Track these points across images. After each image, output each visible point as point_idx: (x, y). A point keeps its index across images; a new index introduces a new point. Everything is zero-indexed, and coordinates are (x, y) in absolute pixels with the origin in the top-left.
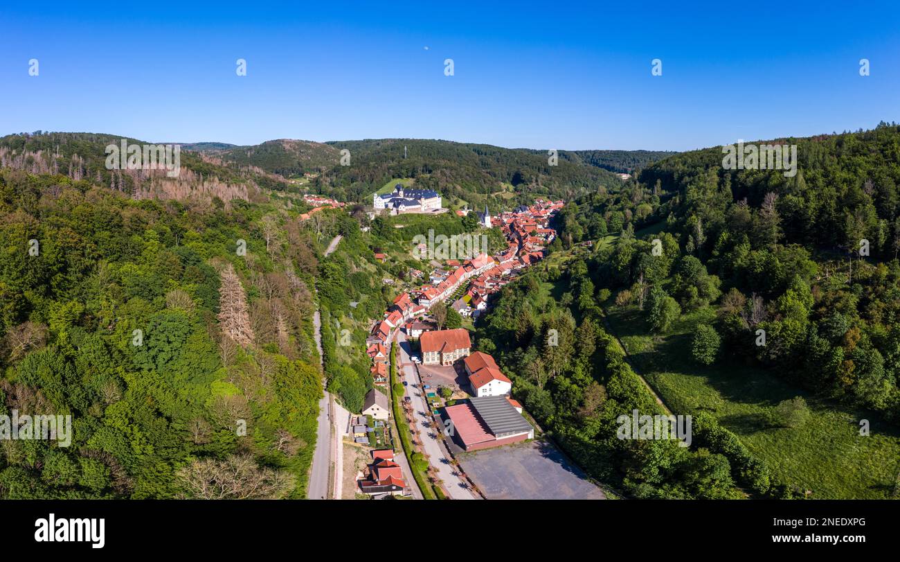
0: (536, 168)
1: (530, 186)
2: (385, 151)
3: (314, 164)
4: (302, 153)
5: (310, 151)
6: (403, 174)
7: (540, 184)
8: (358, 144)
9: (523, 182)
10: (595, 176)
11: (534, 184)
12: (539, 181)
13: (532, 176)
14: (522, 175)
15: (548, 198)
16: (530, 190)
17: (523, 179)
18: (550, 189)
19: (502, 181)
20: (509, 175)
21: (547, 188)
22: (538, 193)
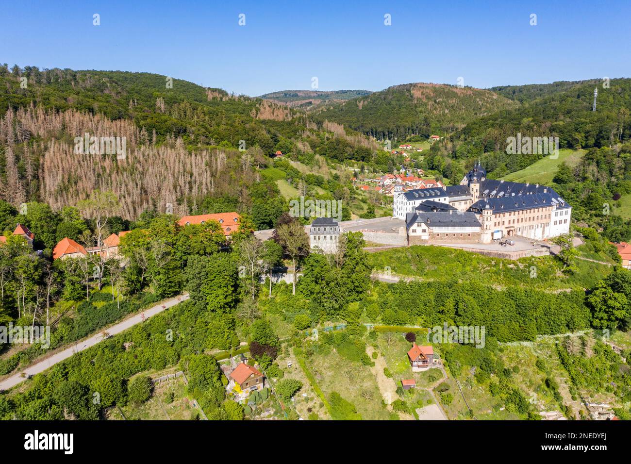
2: (563, 100)
3: (450, 122)
4: (438, 103)
5: (453, 101)
6: (577, 141)
8: (541, 90)
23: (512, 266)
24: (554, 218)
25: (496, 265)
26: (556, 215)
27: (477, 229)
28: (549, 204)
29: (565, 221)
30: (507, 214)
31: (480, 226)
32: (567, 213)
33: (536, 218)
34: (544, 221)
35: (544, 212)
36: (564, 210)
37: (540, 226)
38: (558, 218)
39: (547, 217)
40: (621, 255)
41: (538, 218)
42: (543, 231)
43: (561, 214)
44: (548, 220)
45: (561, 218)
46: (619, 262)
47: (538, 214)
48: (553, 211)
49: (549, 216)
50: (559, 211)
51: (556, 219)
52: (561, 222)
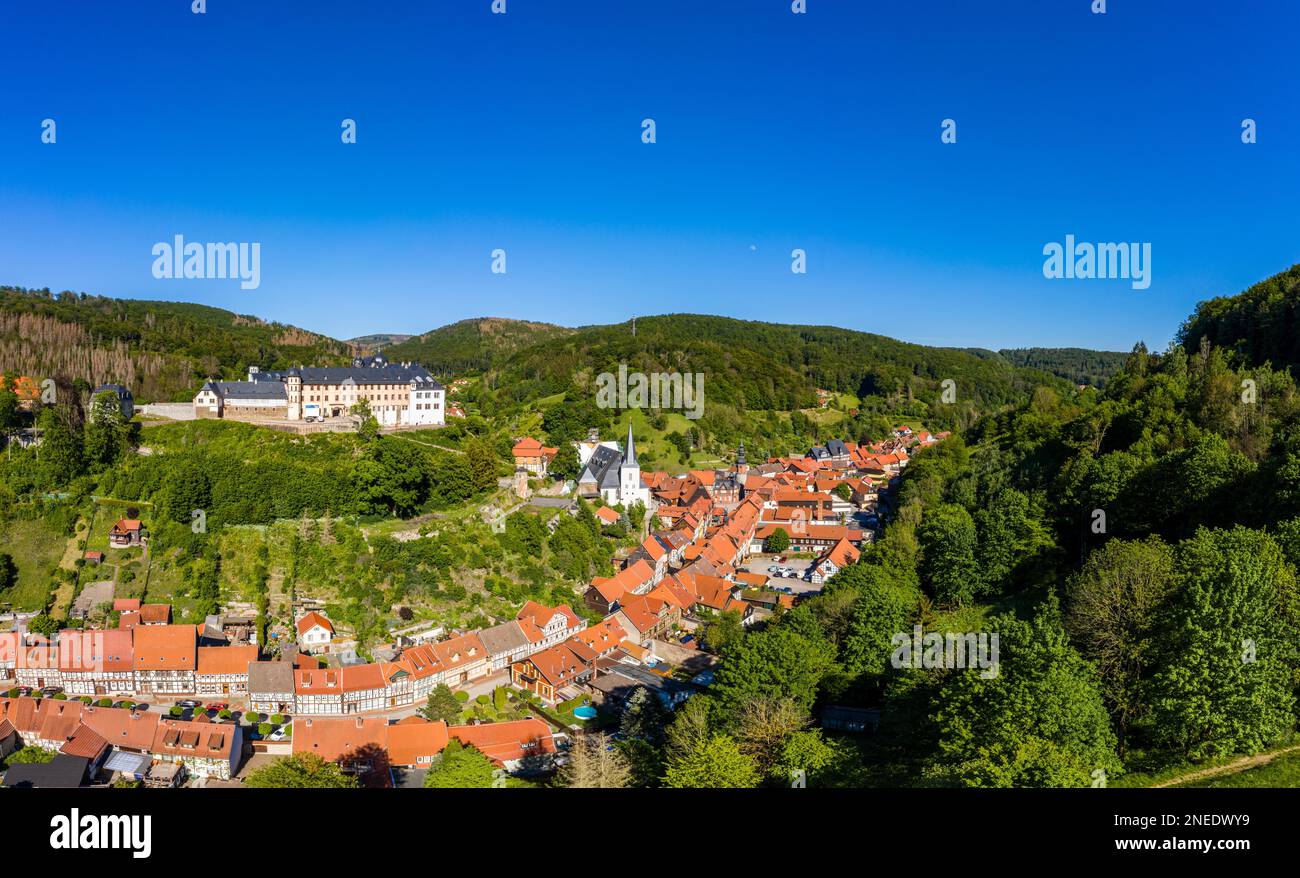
0: (910, 365)
1: (890, 400)
7: (911, 394)
9: (878, 391)
10: (1030, 384)
11: (899, 396)
12: (910, 389)
13: (896, 379)
14: (878, 376)
15: (925, 425)
16: (889, 407)
17: (878, 385)
18: (931, 406)
19: (838, 390)
20: (853, 377)
21: (925, 406)
22: (904, 413)
24: (413, 400)
26: (419, 396)
27: (280, 403)
28: (405, 382)
29: (436, 406)
30: (332, 388)
31: (286, 397)
32: (436, 396)
33: (382, 397)
34: (397, 402)
35: (397, 390)
36: (432, 392)
37: (391, 408)
38: (423, 401)
39: (403, 397)
40: (514, 451)
41: (386, 398)
42: (398, 416)
43: (428, 396)
44: (403, 402)
45: (428, 401)
46: (510, 458)
47: (386, 392)
48: (411, 390)
49: (407, 397)
50: (424, 392)
51: (419, 401)
52: (428, 407)
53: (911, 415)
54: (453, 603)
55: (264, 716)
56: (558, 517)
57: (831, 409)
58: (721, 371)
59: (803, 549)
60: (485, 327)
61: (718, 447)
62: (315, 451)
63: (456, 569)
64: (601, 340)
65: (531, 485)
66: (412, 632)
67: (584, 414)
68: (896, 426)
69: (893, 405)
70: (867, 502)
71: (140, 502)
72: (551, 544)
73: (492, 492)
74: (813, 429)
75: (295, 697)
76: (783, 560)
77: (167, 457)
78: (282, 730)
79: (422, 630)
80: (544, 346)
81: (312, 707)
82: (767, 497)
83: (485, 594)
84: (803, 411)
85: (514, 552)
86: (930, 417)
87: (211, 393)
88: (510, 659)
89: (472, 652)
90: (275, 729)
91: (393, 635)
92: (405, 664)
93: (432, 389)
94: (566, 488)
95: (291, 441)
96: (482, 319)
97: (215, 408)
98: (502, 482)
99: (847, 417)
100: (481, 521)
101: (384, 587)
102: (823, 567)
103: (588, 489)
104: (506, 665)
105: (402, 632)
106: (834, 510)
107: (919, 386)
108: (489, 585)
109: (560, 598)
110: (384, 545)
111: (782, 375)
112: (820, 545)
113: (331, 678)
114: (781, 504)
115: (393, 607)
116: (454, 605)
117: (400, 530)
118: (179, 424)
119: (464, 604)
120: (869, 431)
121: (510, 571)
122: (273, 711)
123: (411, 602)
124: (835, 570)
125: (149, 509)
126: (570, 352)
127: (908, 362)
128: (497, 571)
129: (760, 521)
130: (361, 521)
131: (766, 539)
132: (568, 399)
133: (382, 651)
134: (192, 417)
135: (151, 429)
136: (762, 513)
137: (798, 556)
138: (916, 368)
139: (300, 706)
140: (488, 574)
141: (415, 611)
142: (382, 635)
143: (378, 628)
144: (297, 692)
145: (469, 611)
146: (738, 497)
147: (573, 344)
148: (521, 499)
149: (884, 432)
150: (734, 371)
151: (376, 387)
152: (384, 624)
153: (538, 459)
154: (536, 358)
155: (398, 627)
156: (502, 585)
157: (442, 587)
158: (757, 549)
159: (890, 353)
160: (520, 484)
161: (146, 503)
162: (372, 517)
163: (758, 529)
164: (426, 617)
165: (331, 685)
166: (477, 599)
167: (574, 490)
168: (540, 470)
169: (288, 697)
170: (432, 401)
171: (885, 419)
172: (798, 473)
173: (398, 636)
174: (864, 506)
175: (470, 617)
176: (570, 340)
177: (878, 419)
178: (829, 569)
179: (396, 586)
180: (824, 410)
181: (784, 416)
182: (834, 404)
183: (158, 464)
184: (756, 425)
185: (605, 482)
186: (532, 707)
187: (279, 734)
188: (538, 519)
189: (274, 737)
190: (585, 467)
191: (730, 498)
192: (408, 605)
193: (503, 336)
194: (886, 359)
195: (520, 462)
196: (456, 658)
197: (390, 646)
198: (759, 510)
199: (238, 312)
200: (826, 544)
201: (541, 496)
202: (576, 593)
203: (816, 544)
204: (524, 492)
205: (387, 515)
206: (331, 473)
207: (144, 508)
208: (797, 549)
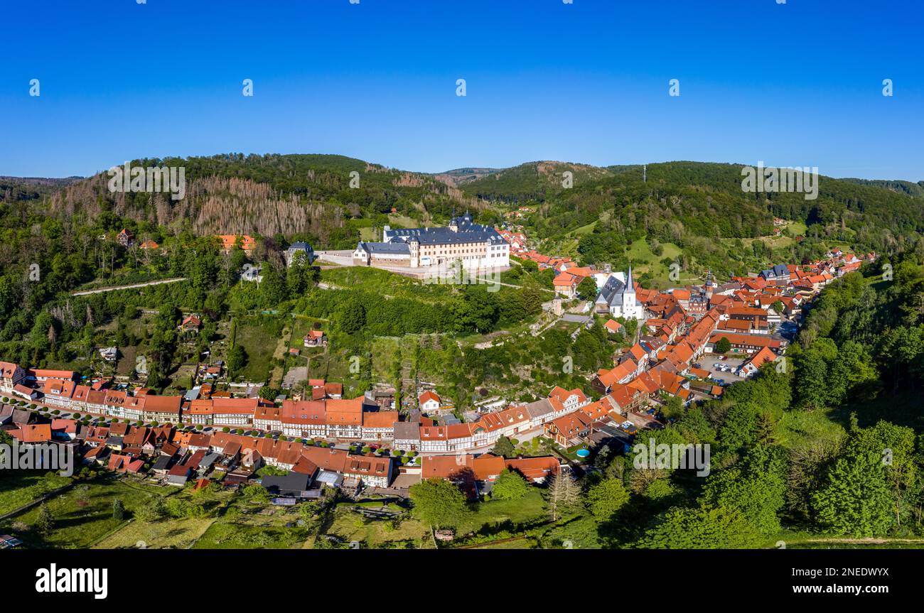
1: (828, 228)
7: (844, 224)
9: (820, 221)
11: (835, 225)
13: (833, 212)
14: (821, 210)
15: (852, 248)
16: (827, 234)
17: (820, 216)
18: (858, 234)
19: (791, 219)
20: (803, 209)
21: (854, 233)
22: (838, 239)
23: (416, 284)
24: (489, 252)
25: (406, 282)
26: (493, 249)
27: (406, 257)
28: (484, 240)
29: (504, 255)
30: (438, 247)
31: (410, 254)
32: (504, 248)
33: (470, 251)
34: (479, 253)
35: (479, 246)
36: (501, 246)
37: (475, 257)
38: (496, 252)
39: (483, 250)
40: (554, 282)
41: (472, 251)
42: (480, 262)
43: (498, 248)
44: (483, 253)
45: (499, 252)
46: (552, 287)
47: (472, 248)
48: (488, 245)
49: (485, 250)
50: (496, 246)
51: (493, 252)
52: (499, 255)
53: (843, 240)
54: (511, 385)
55: (403, 452)
56: (579, 330)
57: (783, 236)
58: (705, 210)
59: (740, 351)
60: (541, 169)
61: (697, 269)
62: (429, 290)
63: (514, 366)
64: (622, 185)
65: (564, 306)
66: (487, 403)
67: (606, 242)
68: (831, 248)
69: (830, 232)
70: (793, 315)
71: (321, 319)
72: (573, 349)
73: (538, 314)
74: (768, 252)
75: (420, 442)
76: (725, 358)
77: (337, 292)
78: (414, 460)
79: (493, 402)
80: (581, 187)
81: (430, 447)
82: (722, 312)
83: (531, 380)
84: (762, 238)
85: (550, 355)
86: (857, 242)
87: (363, 251)
88: (543, 420)
89: (521, 417)
90: (410, 459)
91: (476, 405)
92: (482, 423)
93: (501, 244)
94: (586, 307)
95: (414, 283)
96: (539, 162)
97: (365, 260)
98: (545, 306)
99: (794, 242)
100: (530, 334)
101: (470, 376)
102: (747, 367)
103: (601, 307)
104: (541, 423)
105: (481, 403)
106: (768, 321)
107: (849, 217)
108: (533, 375)
109: (576, 383)
110: (470, 351)
111: (748, 212)
112: (752, 349)
113: (441, 432)
114: (732, 317)
115: (476, 388)
116: (512, 386)
117: (480, 342)
118: (343, 269)
119: (518, 386)
120: (809, 253)
121: (546, 366)
122: (408, 449)
123: (486, 385)
124: (755, 370)
125: (327, 324)
126: (599, 193)
127: (843, 198)
128: (539, 366)
129: (715, 329)
130: (457, 336)
131: (718, 343)
132: (595, 231)
133: (469, 415)
134: (351, 264)
135: (326, 271)
136: (717, 323)
137: (736, 356)
138: (849, 202)
139: (423, 447)
140: (533, 368)
141: (489, 391)
142: (469, 405)
143: (467, 401)
144: (423, 439)
145: (521, 390)
146: (706, 308)
147: (602, 186)
148: (557, 316)
149: (821, 254)
150: (713, 210)
151: (465, 245)
152: (470, 398)
153: (570, 288)
154: (576, 196)
155: (479, 400)
156: (542, 375)
157: (505, 376)
158: (709, 350)
159: (831, 191)
160: (556, 307)
161: (326, 320)
162: (463, 333)
163: (712, 336)
164: (496, 394)
165: (441, 435)
166: (527, 384)
167: (592, 309)
168: (570, 294)
169: (417, 442)
170: (501, 251)
171: (823, 244)
172: (750, 291)
173: (479, 406)
174: (791, 318)
175: (522, 394)
176: (599, 183)
177: (817, 244)
178: (751, 368)
179: (478, 376)
180: (778, 237)
181: (747, 243)
182: (785, 232)
183: (332, 296)
184: (726, 250)
185: (613, 302)
186: (553, 449)
187: (412, 462)
188: (566, 332)
189: (409, 464)
190: (600, 293)
191: (700, 309)
192: (485, 387)
193: (554, 175)
194: (828, 195)
195: (558, 289)
196: (511, 420)
197: (474, 412)
198: (715, 322)
199: (368, 161)
200: (755, 349)
201: (570, 313)
202: (587, 379)
203: (749, 348)
204: (559, 311)
205: (473, 332)
206: (438, 307)
207: (324, 323)
208: (736, 351)
